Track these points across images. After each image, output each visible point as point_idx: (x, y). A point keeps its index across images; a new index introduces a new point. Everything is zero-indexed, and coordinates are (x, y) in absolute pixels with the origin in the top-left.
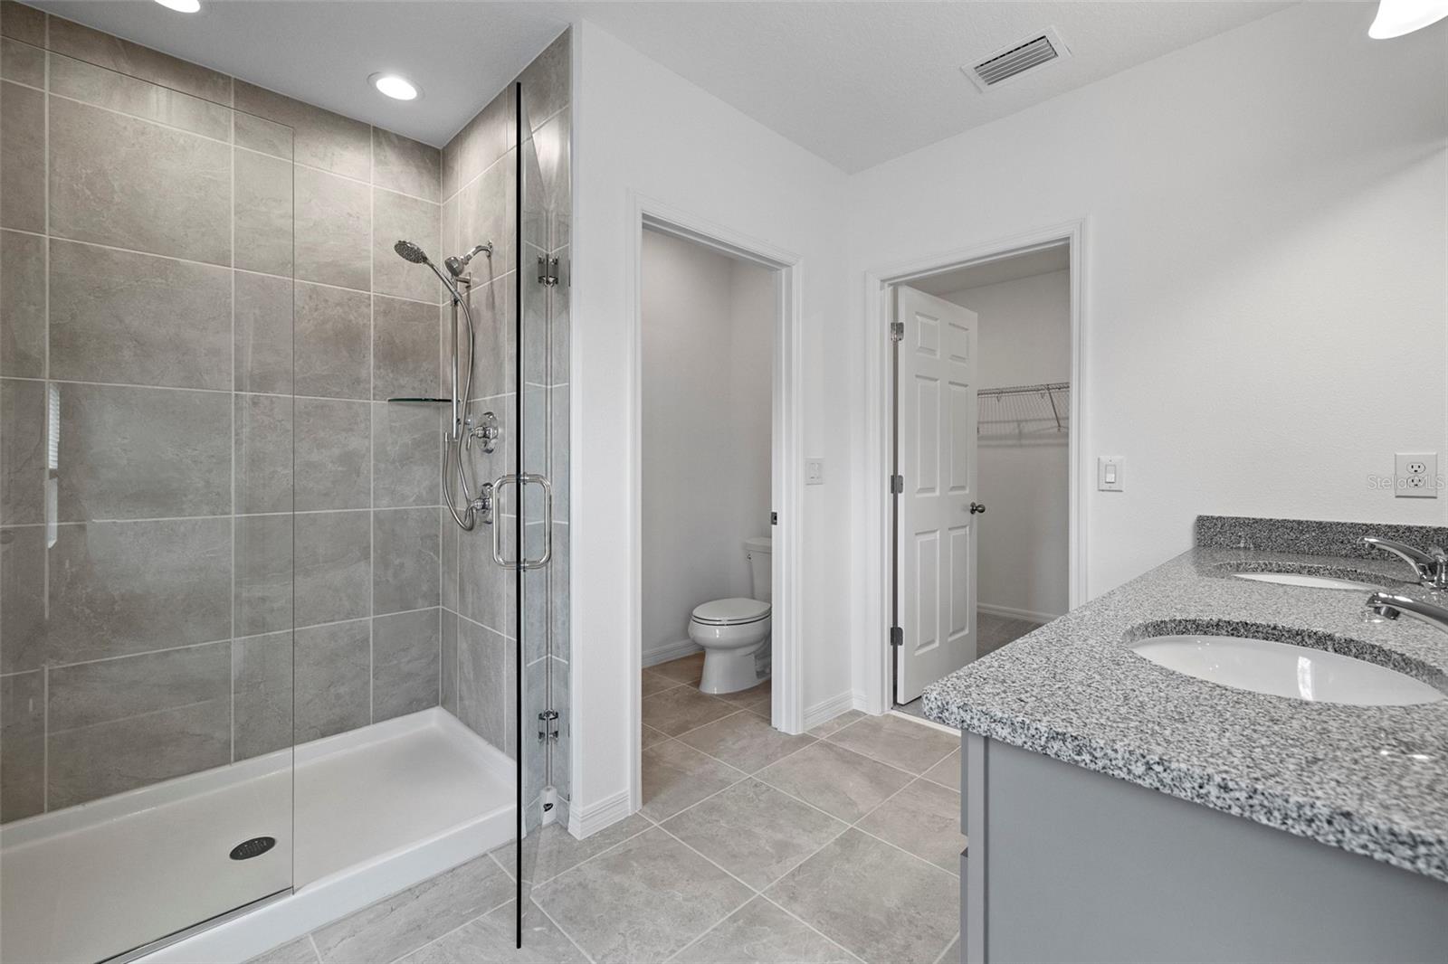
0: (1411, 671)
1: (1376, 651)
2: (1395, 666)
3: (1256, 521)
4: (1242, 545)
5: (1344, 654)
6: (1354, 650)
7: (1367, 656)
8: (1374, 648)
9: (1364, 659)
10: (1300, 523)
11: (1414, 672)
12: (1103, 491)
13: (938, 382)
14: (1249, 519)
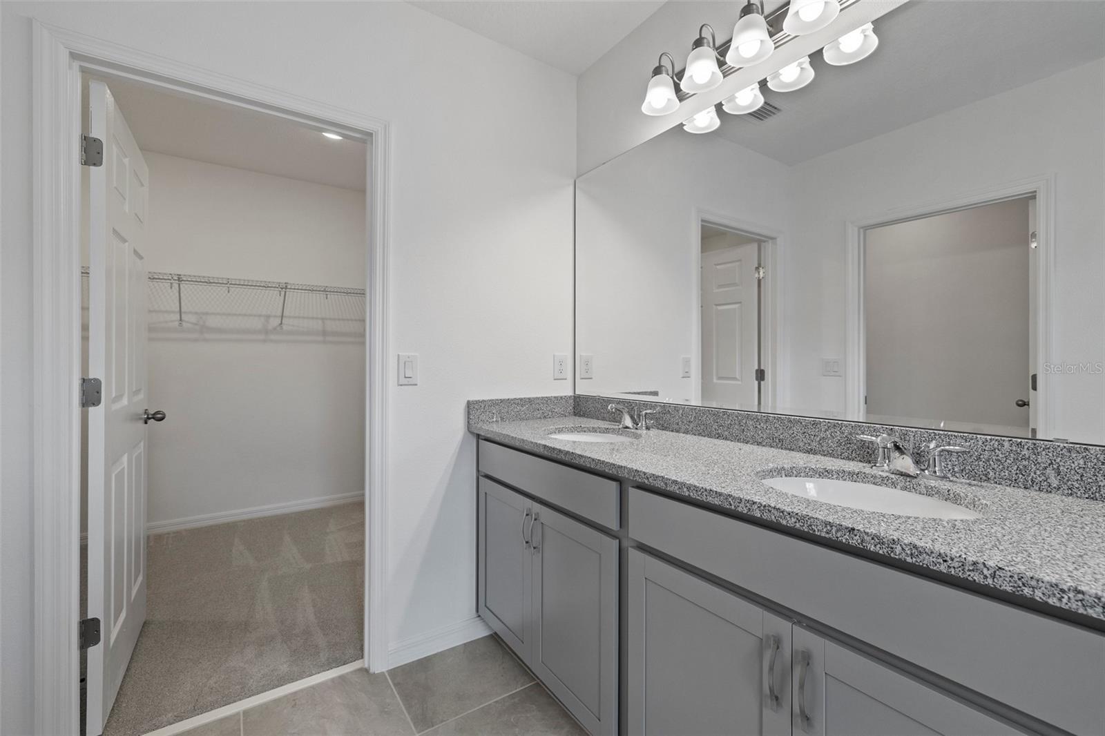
0: (832, 476)
1: (807, 470)
2: (820, 476)
3: (502, 401)
4: (495, 419)
5: (790, 476)
6: (795, 472)
7: (802, 474)
8: (806, 468)
9: (800, 476)
10: (521, 399)
11: (835, 476)
12: (401, 385)
13: (127, 244)
14: (497, 400)
